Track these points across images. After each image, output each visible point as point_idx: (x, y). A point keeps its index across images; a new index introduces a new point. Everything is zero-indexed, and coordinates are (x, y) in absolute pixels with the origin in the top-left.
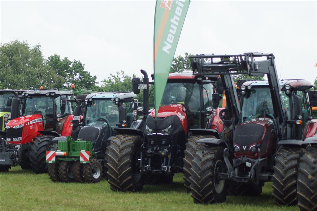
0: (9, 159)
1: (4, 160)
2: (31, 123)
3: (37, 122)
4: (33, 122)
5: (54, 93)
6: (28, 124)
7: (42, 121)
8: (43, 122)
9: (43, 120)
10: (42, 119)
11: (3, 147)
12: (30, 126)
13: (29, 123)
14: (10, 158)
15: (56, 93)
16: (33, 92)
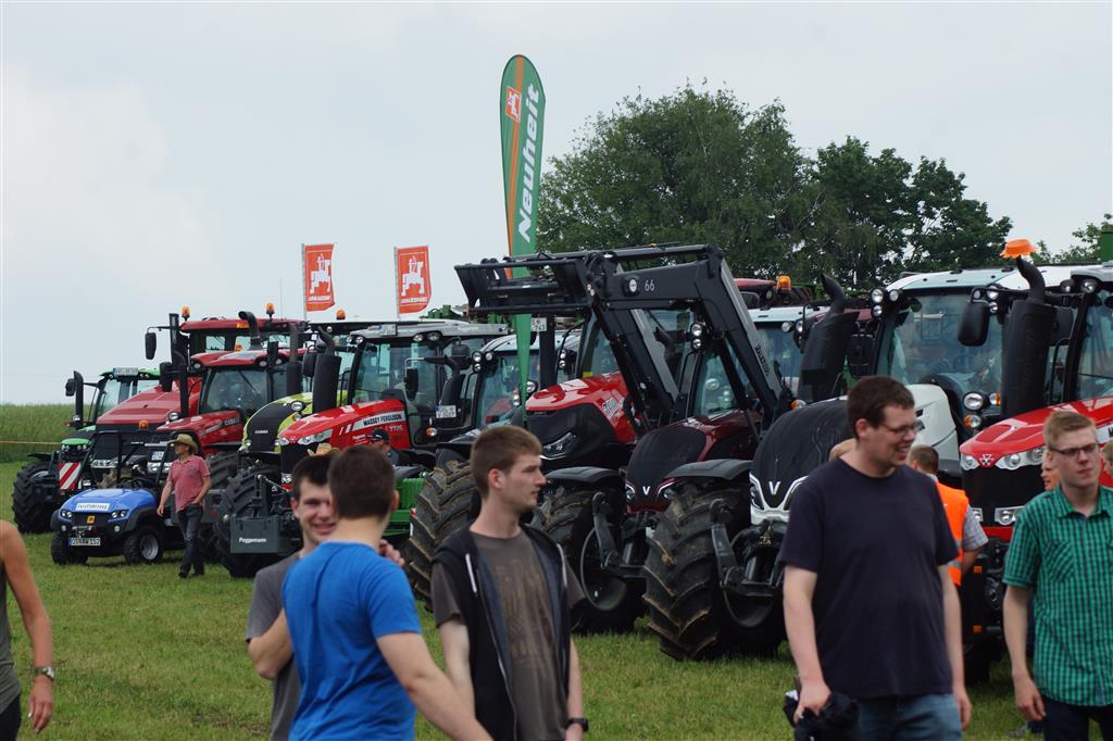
0: (276, 537)
1: (264, 540)
2: (359, 425)
3: (381, 422)
4: (365, 423)
5: (439, 332)
6: (347, 431)
7: (404, 419)
8: (407, 424)
9: (407, 416)
10: (402, 413)
11: (260, 500)
12: (354, 438)
13: (349, 426)
14: (282, 534)
15: (445, 334)
16: (377, 332)
